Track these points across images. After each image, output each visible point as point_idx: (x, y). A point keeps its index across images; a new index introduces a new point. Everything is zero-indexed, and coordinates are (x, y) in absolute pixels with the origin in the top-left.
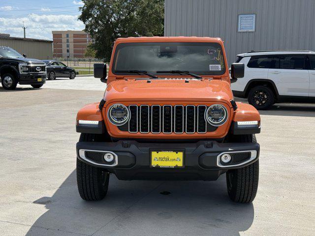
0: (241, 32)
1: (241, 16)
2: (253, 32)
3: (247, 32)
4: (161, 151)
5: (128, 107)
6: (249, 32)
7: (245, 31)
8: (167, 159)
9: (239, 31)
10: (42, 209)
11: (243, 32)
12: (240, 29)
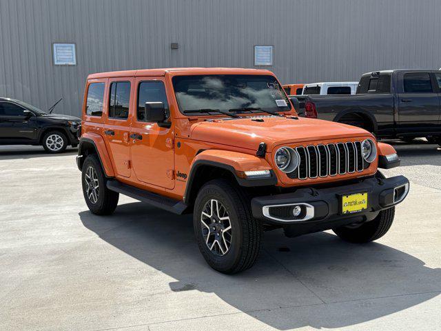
0: (58, 65)
1: (57, 45)
2: (74, 65)
3: (65, 65)
4: (350, 194)
5: (295, 149)
6: (69, 65)
7: (64, 63)
8: (355, 203)
9: (56, 63)
11: (61, 65)
12: (57, 61)
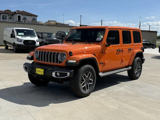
4: (38, 68)
8: (40, 71)
10: (24, 84)
